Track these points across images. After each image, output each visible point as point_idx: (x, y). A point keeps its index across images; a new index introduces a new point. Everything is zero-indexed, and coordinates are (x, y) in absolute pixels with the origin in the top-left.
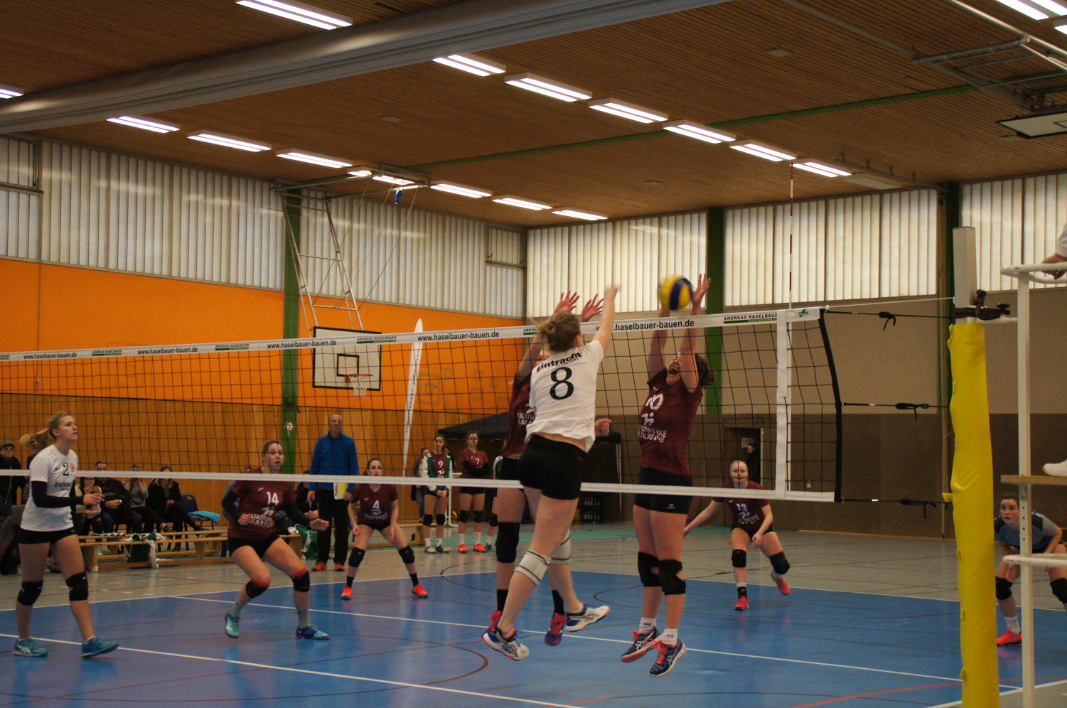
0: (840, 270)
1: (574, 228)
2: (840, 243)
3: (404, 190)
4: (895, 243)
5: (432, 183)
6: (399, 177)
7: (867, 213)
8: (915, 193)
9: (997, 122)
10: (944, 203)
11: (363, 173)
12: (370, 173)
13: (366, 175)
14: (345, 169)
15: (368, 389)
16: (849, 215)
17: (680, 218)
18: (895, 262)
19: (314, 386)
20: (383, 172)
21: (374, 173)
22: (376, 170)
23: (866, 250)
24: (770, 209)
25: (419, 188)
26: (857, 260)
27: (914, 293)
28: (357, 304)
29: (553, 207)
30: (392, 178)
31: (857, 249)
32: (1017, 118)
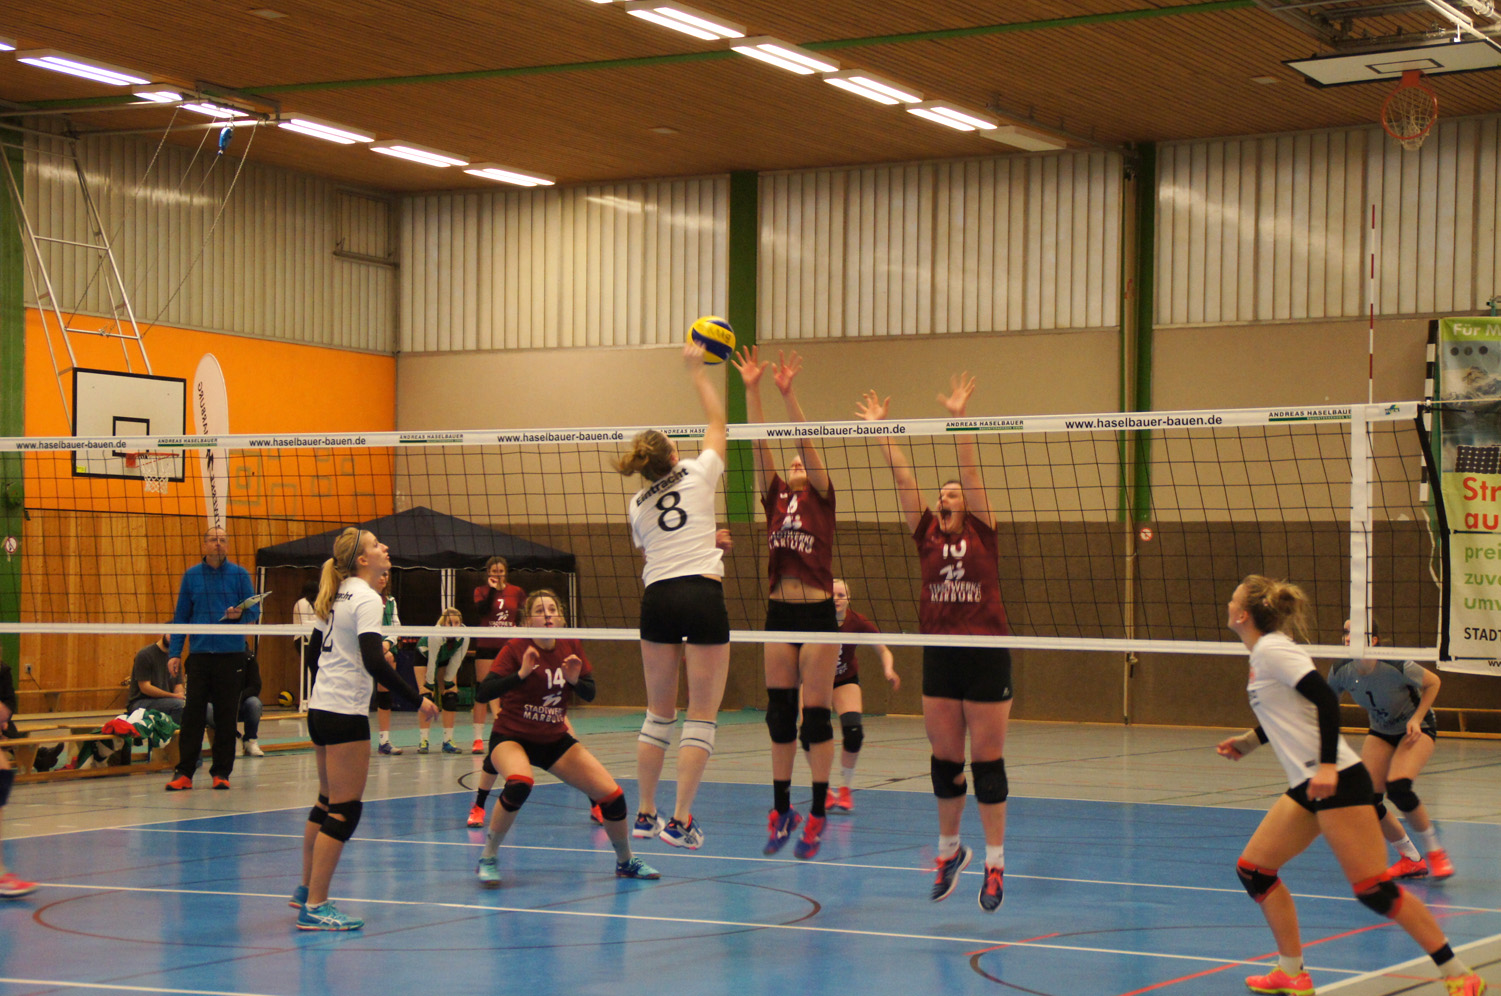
0: (957, 284)
1: (487, 198)
2: (958, 238)
3: (237, 129)
4: (1050, 239)
5: (282, 116)
6: (226, 106)
7: (1003, 189)
8: (1082, 159)
9: (1283, 62)
10: (1133, 175)
11: (164, 97)
12: (180, 99)
13: (170, 101)
14: (132, 87)
15: (171, 480)
16: (973, 192)
17: (680, 185)
18: (1049, 272)
19: (75, 473)
20: (202, 96)
21: (186, 97)
22: (191, 93)
23: (1002, 251)
24: (839, 178)
25: (259, 127)
26: (986, 268)
27: (1079, 322)
28: (139, 329)
29: (471, 162)
30: (214, 107)
31: (987, 249)
32: (1314, 57)
